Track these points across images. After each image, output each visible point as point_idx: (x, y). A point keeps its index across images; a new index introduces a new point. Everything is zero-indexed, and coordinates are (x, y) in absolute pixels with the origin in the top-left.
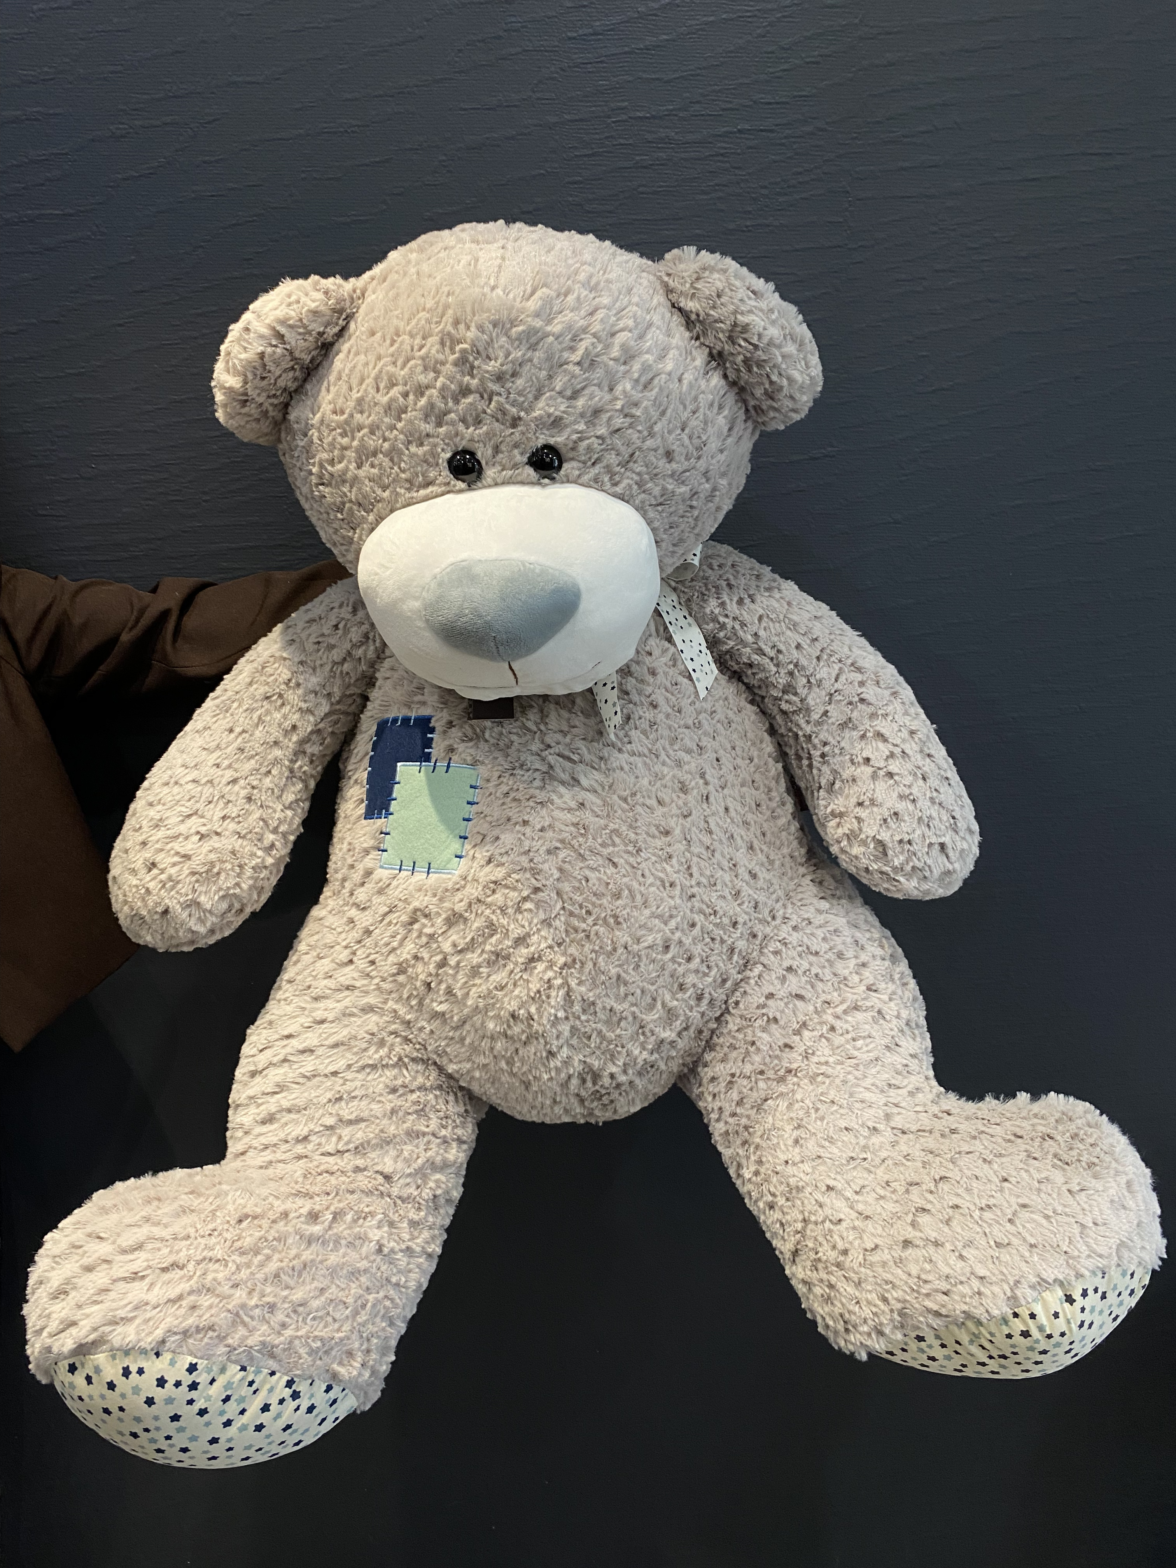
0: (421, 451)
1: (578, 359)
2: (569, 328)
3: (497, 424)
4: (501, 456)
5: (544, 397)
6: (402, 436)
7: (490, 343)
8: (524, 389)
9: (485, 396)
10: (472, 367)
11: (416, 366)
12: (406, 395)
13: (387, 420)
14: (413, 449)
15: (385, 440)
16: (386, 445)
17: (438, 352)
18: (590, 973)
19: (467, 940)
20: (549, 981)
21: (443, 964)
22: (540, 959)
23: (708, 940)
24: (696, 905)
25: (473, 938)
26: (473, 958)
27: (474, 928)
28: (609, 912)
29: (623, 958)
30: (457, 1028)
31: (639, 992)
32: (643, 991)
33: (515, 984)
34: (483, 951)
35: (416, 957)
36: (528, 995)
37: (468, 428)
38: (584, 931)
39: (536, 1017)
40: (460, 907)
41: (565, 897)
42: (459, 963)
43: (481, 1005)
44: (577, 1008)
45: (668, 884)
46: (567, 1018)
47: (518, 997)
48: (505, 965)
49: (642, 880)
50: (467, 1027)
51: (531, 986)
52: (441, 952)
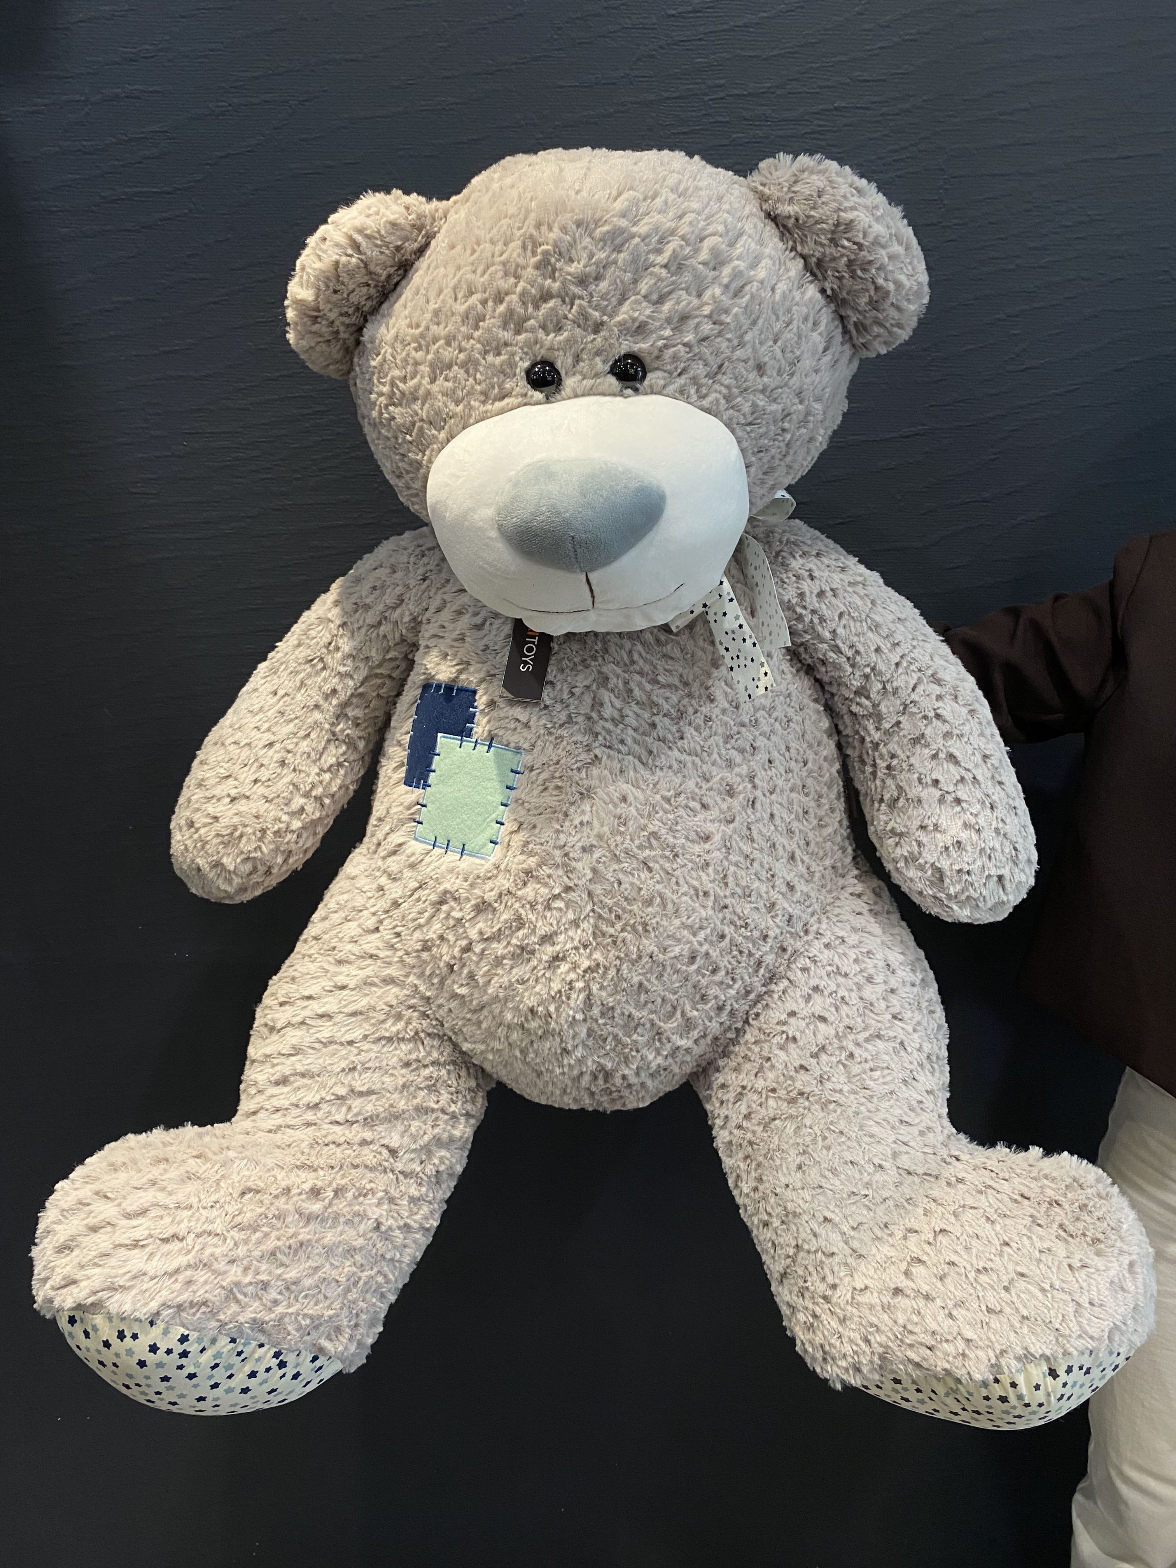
0: (498, 360)
1: (666, 261)
2: (656, 230)
3: (578, 330)
4: (582, 364)
5: (628, 302)
6: (479, 346)
7: (573, 244)
8: (607, 293)
9: (567, 300)
10: (554, 270)
11: (496, 272)
12: (484, 302)
13: (464, 329)
14: (490, 358)
15: (460, 351)
16: (462, 356)
17: (519, 256)
18: (612, 979)
19: (494, 930)
20: (571, 983)
21: (468, 949)
22: (564, 959)
23: (735, 953)
24: (728, 916)
25: (500, 930)
26: (499, 948)
27: (502, 919)
28: (639, 919)
29: (647, 967)
30: (475, 1011)
31: (659, 1000)
32: (663, 1000)
33: (537, 981)
34: (509, 943)
35: (442, 938)
36: (549, 993)
37: (548, 335)
38: (611, 936)
39: (554, 1016)
40: (490, 896)
41: (595, 899)
42: (483, 950)
43: (501, 995)
44: (596, 1011)
45: (701, 894)
46: (585, 1020)
47: (538, 993)
48: (529, 960)
49: (675, 887)
50: (485, 1012)
51: (552, 985)
52: (467, 937)
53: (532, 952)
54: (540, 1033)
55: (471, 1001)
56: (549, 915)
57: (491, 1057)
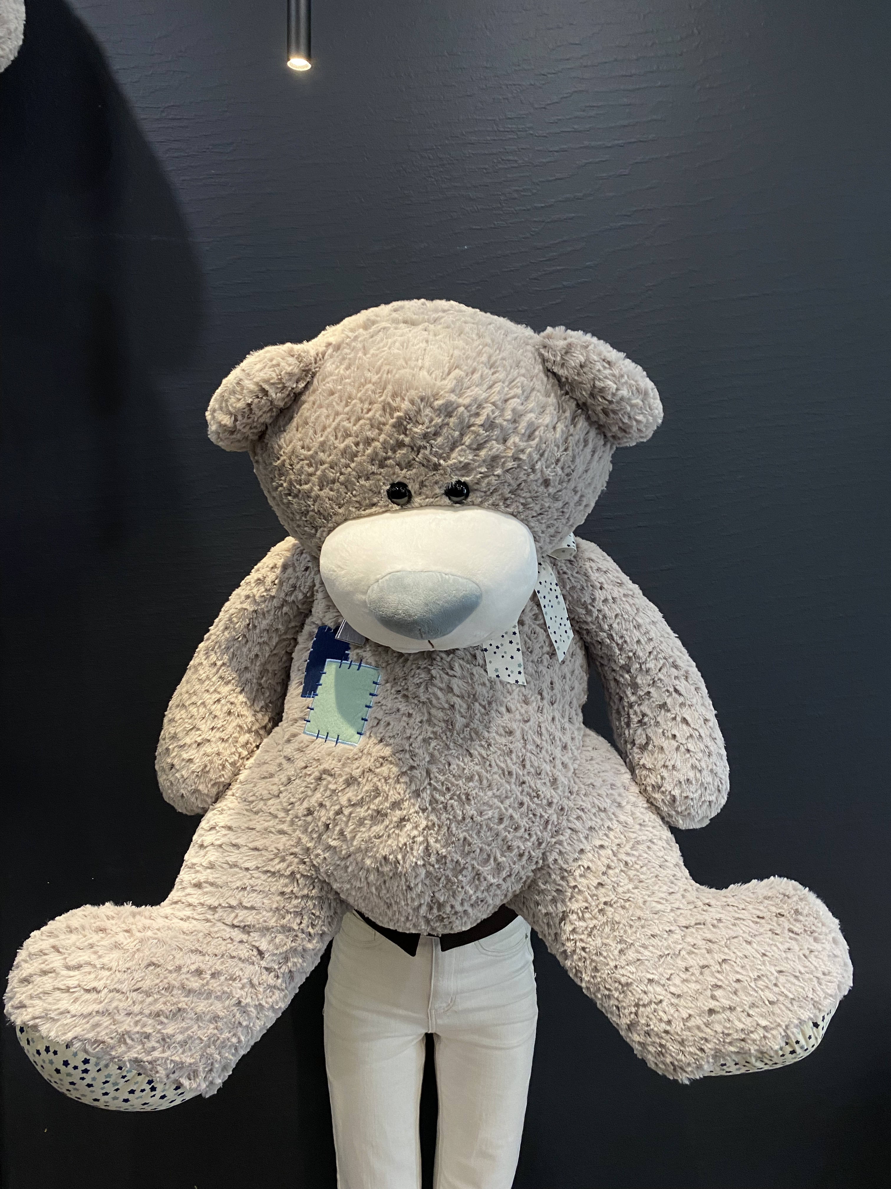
0: (367, 484)
1: (482, 422)
2: (475, 400)
3: (422, 468)
4: (425, 488)
5: (457, 450)
6: (354, 473)
7: (419, 412)
8: (443, 445)
9: (415, 449)
10: (406, 429)
11: (365, 425)
12: (357, 444)
13: (343, 460)
14: (362, 482)
15: (341, 474)
16: (342, 478)
17: (381, 416)
18: (444, 835)
19: (359, 797)
20: (414, 837)
21: (339, 812)
22: (409, 820)
23: (531, 816)
24: (526, 789)
25: (362, 798)
26: (361, 812)
27: (364, 790)
28: (463, 791)
29: (469, 825)
30: (344, 859)
31: (478, 850)
32: (481, 850)
33: (389, 836)
34: (369, 808)
35: (321, 805)
36: (398, 846)
37: (402, 470)
38: (442, 803)
39: (401, 862)
40: (356, 773)
41: (432, 776)
42: (351, 813)
43: (363, 847)
44: (433, 859)
45: (506, 773)
46: (424, 865)
47: (390, 846)
48: (383, 821)
49: (489, 768)
50: (351, 859)
51: (400, 839)
52: (339, 803)
53: (386, 815)
54: (391, 874)
55: (341, 851)
56: (398, 786)
57: (354, 893)
